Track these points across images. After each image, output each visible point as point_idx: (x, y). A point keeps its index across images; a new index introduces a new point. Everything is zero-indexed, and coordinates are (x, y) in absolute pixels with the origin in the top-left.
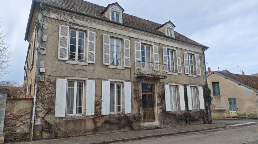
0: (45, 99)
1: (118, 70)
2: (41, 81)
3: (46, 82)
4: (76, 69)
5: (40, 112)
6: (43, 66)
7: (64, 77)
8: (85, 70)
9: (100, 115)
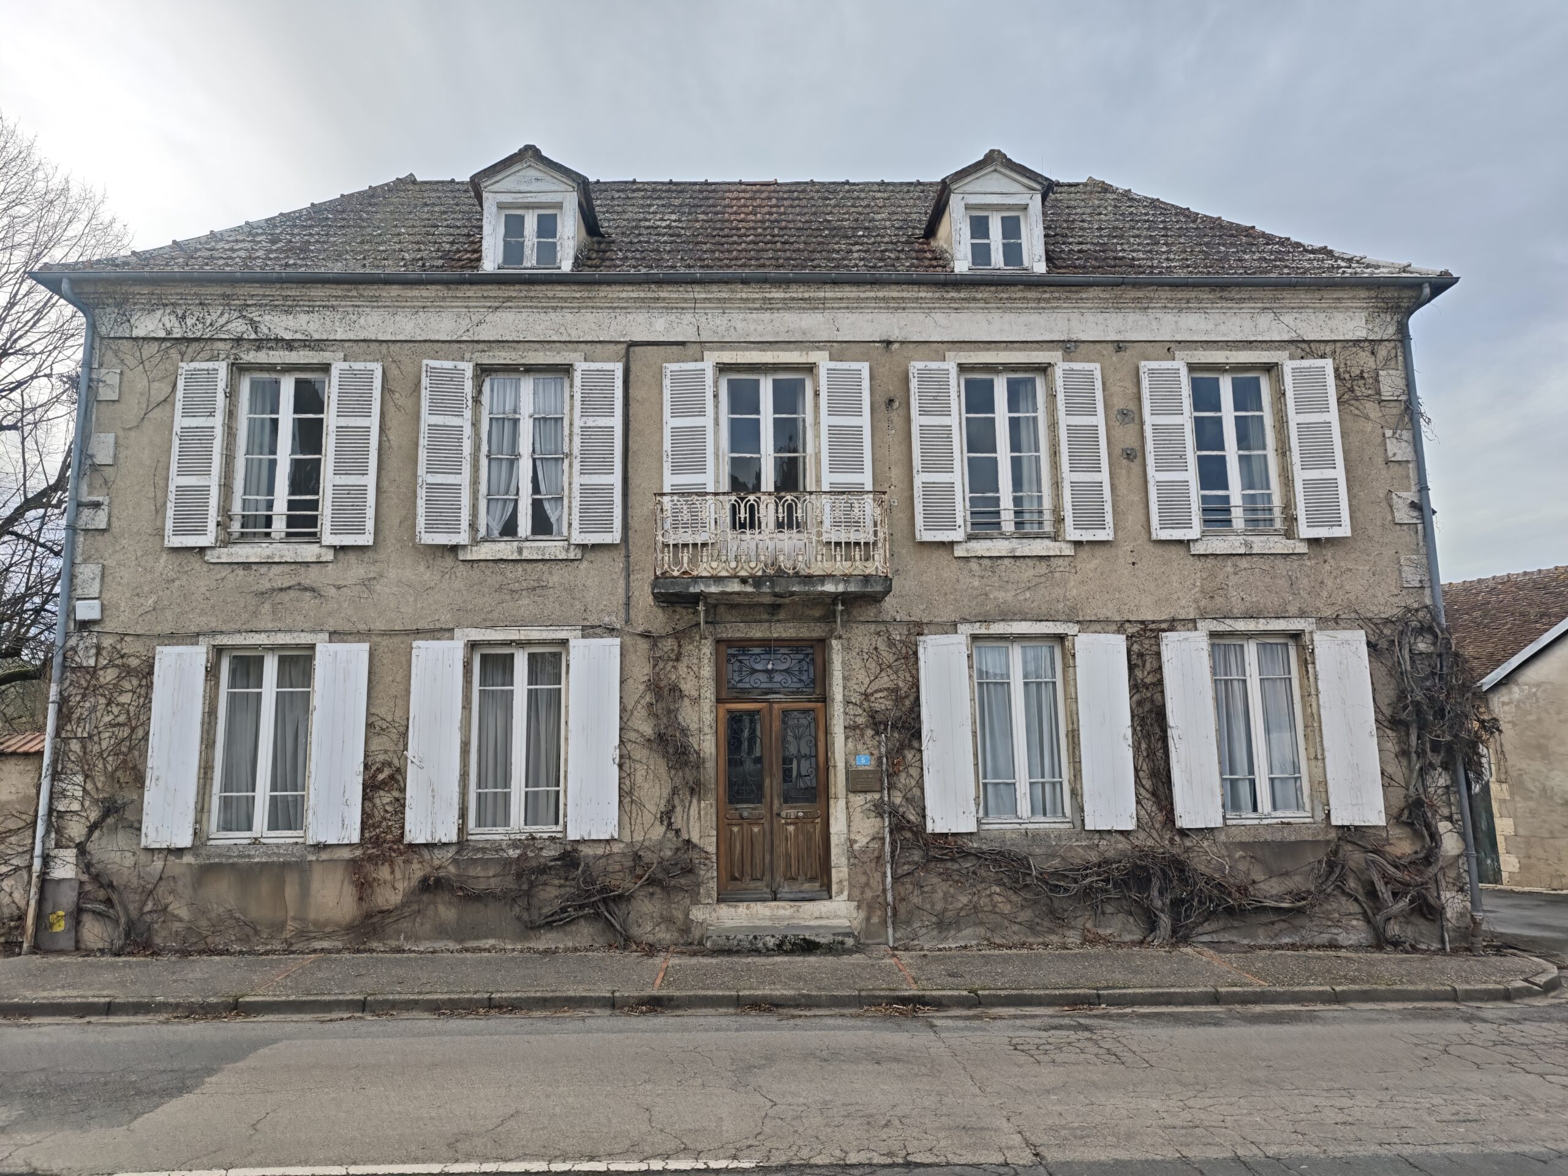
0: (101, 754)
1: (529, 567)
2: (80, 667)
3: (105, 668)
4: (265, 585)
5: (75, 818)
6: (94, 590)
7: (193, 638)
8: (313, 590)
9: (394, 842)
